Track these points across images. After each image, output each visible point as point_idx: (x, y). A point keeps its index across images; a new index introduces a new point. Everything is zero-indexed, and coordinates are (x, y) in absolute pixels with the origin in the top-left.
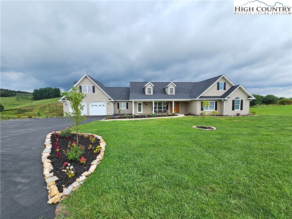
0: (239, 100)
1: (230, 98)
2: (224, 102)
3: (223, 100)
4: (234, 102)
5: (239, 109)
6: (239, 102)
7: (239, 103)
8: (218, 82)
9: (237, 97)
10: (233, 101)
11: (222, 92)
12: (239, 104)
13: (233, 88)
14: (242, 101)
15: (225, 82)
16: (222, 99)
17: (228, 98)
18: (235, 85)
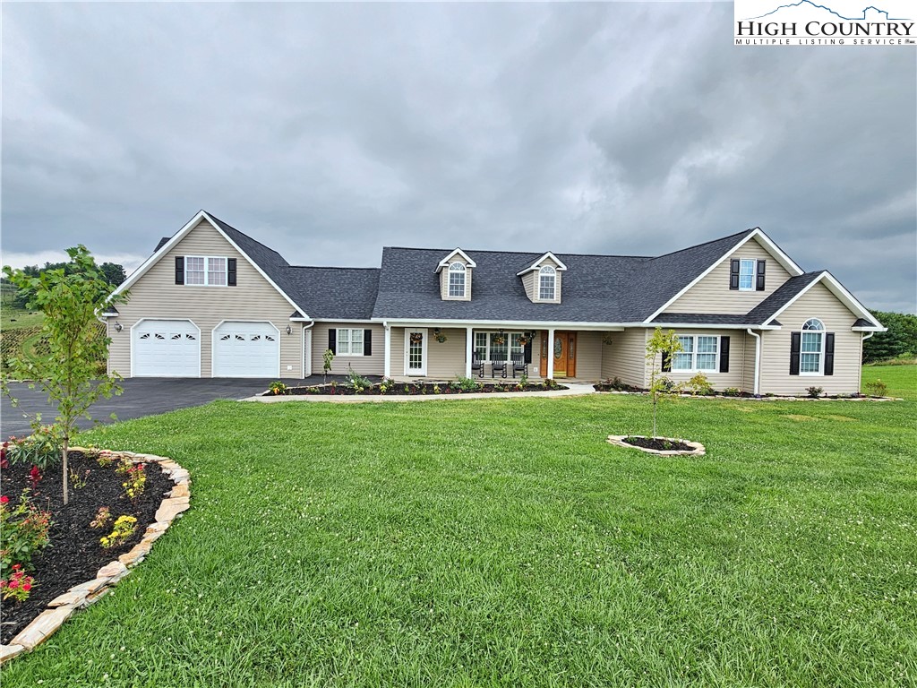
0: (820, 335)
1: (779, 324)
2: (758, 340)
3: (753, 330)
4: (796, 342)
5: (817, 370)
6: (820, 340)
7: (819, 345)
8: (736, 257)
9: (809, 323)
10: (796, 337)
11: (747, 298)
12: (819, 350)
13: (794, 284)
14: (830, 337)
15: (762, 258)
16: (749, 327)
17: (774, 323)
18: (801, 273)
